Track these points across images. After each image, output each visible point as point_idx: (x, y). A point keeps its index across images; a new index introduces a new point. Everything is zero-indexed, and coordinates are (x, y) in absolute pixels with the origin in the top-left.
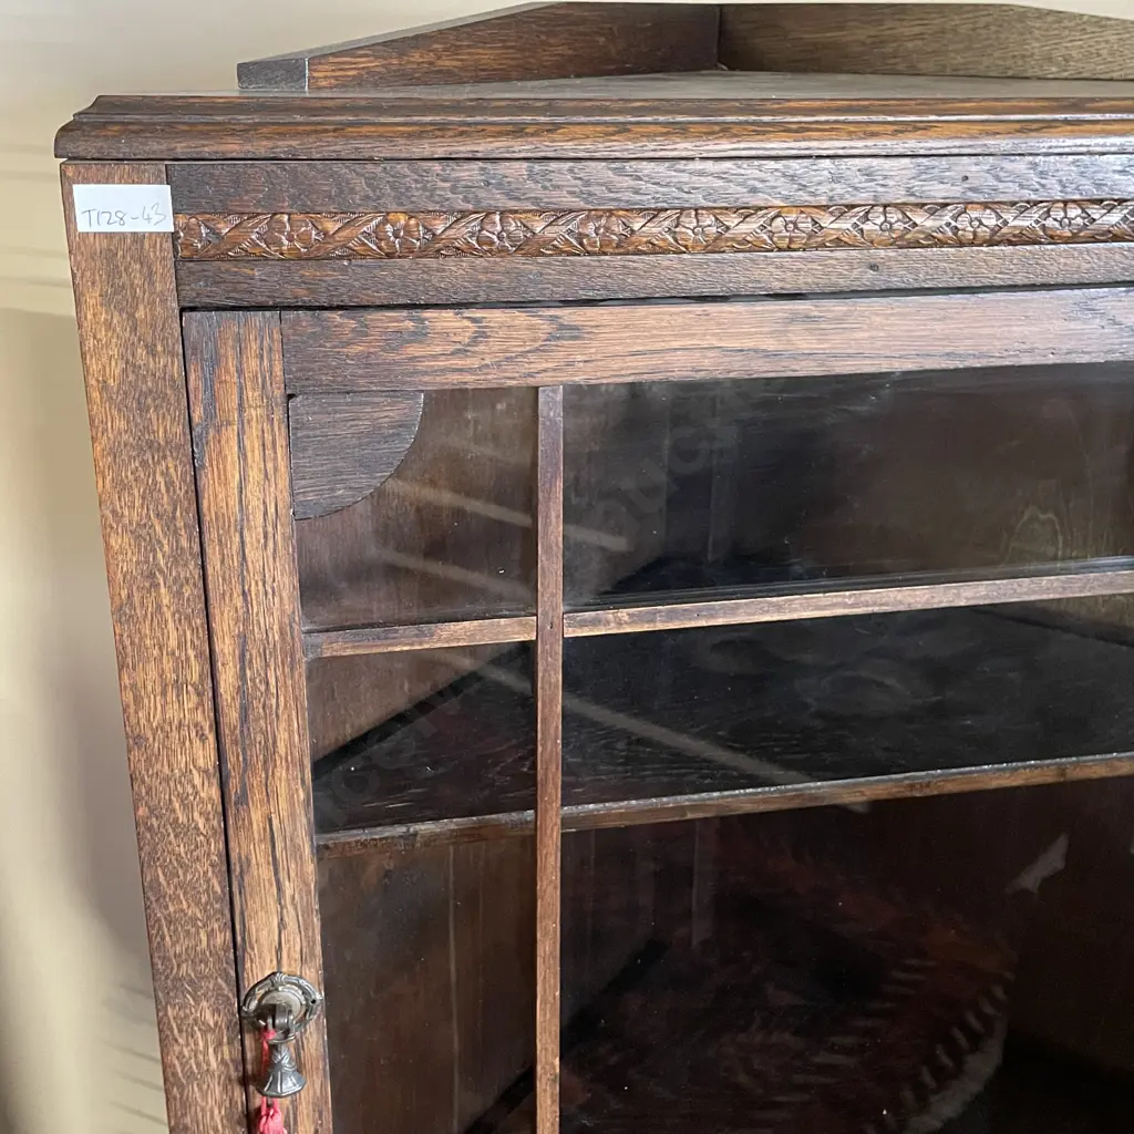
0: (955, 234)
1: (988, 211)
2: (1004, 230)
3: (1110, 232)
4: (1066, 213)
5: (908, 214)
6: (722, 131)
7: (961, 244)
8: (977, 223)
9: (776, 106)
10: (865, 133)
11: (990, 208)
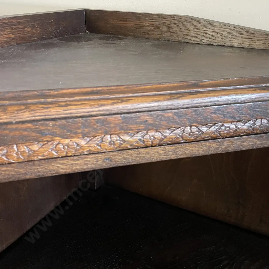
0: (144, 143)
1: (158, 133)
2: (165, 140)
3: (210, 136)
4: (191, 130)
5: (121, 137)
6: (26, 108)
7: (147, 147)
8: (153, 138)
9: (56, 93)
10: (98, 105)
11: (158, 131)
